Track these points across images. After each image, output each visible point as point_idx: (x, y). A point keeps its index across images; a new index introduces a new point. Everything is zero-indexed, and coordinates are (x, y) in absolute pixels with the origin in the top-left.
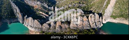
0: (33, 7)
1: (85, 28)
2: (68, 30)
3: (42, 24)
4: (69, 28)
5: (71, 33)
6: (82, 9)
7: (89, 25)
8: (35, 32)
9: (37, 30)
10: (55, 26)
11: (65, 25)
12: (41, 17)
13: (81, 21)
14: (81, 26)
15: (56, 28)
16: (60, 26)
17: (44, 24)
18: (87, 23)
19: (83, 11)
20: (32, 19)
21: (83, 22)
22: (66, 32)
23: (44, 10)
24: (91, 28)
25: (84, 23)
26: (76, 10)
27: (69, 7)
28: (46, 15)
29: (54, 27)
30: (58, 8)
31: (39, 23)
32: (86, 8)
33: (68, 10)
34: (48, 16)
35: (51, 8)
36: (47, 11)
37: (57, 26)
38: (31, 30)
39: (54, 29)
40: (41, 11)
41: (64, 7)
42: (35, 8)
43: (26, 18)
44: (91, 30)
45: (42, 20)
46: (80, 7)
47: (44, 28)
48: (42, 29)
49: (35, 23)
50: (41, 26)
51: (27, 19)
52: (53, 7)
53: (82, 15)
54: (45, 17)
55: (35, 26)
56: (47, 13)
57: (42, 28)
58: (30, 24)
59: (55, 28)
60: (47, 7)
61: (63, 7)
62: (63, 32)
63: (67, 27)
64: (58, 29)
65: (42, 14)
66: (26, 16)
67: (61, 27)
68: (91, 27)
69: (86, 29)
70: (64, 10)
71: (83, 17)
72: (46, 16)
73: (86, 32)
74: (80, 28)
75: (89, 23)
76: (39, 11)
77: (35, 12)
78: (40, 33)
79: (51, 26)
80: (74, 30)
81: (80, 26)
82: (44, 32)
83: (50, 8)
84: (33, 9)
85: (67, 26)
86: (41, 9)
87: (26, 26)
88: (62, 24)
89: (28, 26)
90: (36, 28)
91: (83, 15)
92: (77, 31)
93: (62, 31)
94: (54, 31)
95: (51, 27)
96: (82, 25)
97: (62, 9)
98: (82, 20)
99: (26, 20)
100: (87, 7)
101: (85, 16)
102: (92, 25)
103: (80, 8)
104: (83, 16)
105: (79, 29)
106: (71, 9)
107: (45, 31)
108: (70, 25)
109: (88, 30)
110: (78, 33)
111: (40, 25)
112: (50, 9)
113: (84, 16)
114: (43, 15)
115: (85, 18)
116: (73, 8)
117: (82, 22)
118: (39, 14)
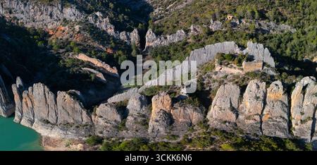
0: (46, 35)
1: (266, 132)
2: (200, 131)
3: (90, 107)
4: (205, 122)
5: (212, 144)
6: (271, 45)
7: (286, 125)
8: (64, 143)
9: (71, 135)
10: (144, 116)
11: (189, 111)
12: (87, 76)
13: (257, 98)
14: (251, 121)
15: (151, 123)
16: (165, 112)
17: (101, 109)
18: (279, 111)
19: (273, 54)
20: (47, 89)
21: (265, 103)
22: (190, 141)
23: (96, 44)
24: (290, 136)
25: (267, 109)
26: (243, 47)
27: (210, 33)
28: (108, 68)
29: (140, 119)
30: (158, 34)
31: (78, 106)
32: (289, 45)
33: (203, 45)
34: (114, 71)
35: (129, 38)
36: (110, 51)
37: (154, 114)
38: (48, 139)
39: (139, 126)
40: (84, 51)
41: (187, 31)
42: (52, 40)
43: (20, 91)
44: (287, 145)
45: (91, 92)
46: (261, 37)
47: (101, 122)
48: (90, 127)
49: (60, 108)
50: (85, 119)
51: (24, 95)
52: (135, 30)
53: (264, 74)
54: (101, 76)
55: (63, 117)
56: (111, 61)
57: (92, 126)
58: (41, 112)
59: (145, 123)
60: (111, 31)
61: (180, 32)
62: (179, 140)
63: (194, 121)
64: (157, 128)
65: (90, 65)
66: (19, 81)
67: (169, 120)
68: (290, 132)
69: (270, 137)
70: (186, 43)
71: (268, 84)
72: (106, 74)
73: (268, 145)
74: (247, 130)
75: (289, 115)
76: (76, 49)
77: (57, 59)
78: (84, 143)
79: (130, 112)
80: (224, 131)
81: (248, 118)
82: (99, 141)
83: (123, 36)
84: (46, 42)
85: (195, 116)
86: (85, 40)
87: (24, 123)
88: (176, 105)
89: (32, 122)
90: (66, 126)
91: (272, 73)
92: (234, 139)
93: (173, 136)
94: (142, 136)
95: (129, 118)
96: (257, 118)
97: (176, 40)
98: (261, 95)
99: (21, 98)
100: (295, 41)
101: (279, 82)
102: (296, 127)
103: (263, 41)
104: (269, 80)
105: (241, 132)
106: (217, 41)
107: (105, 134)
108: (209, 113)
109: (276, 139)
110: (235, 145)
111: (84, 112)
112: (122, 42)
113: (272, 79)
114: (95, 68)
115: (276, 90)
116: (226, 39)
117: (260, 105)
118: (74, 65)
